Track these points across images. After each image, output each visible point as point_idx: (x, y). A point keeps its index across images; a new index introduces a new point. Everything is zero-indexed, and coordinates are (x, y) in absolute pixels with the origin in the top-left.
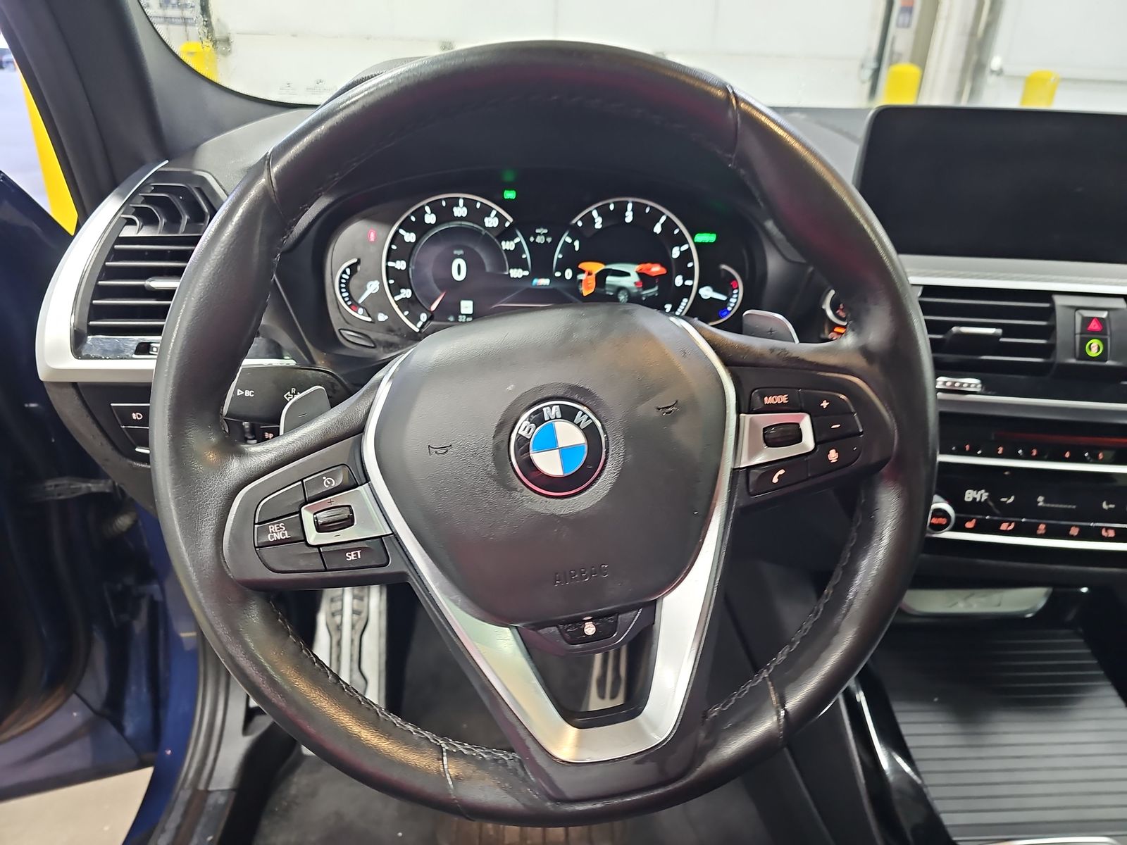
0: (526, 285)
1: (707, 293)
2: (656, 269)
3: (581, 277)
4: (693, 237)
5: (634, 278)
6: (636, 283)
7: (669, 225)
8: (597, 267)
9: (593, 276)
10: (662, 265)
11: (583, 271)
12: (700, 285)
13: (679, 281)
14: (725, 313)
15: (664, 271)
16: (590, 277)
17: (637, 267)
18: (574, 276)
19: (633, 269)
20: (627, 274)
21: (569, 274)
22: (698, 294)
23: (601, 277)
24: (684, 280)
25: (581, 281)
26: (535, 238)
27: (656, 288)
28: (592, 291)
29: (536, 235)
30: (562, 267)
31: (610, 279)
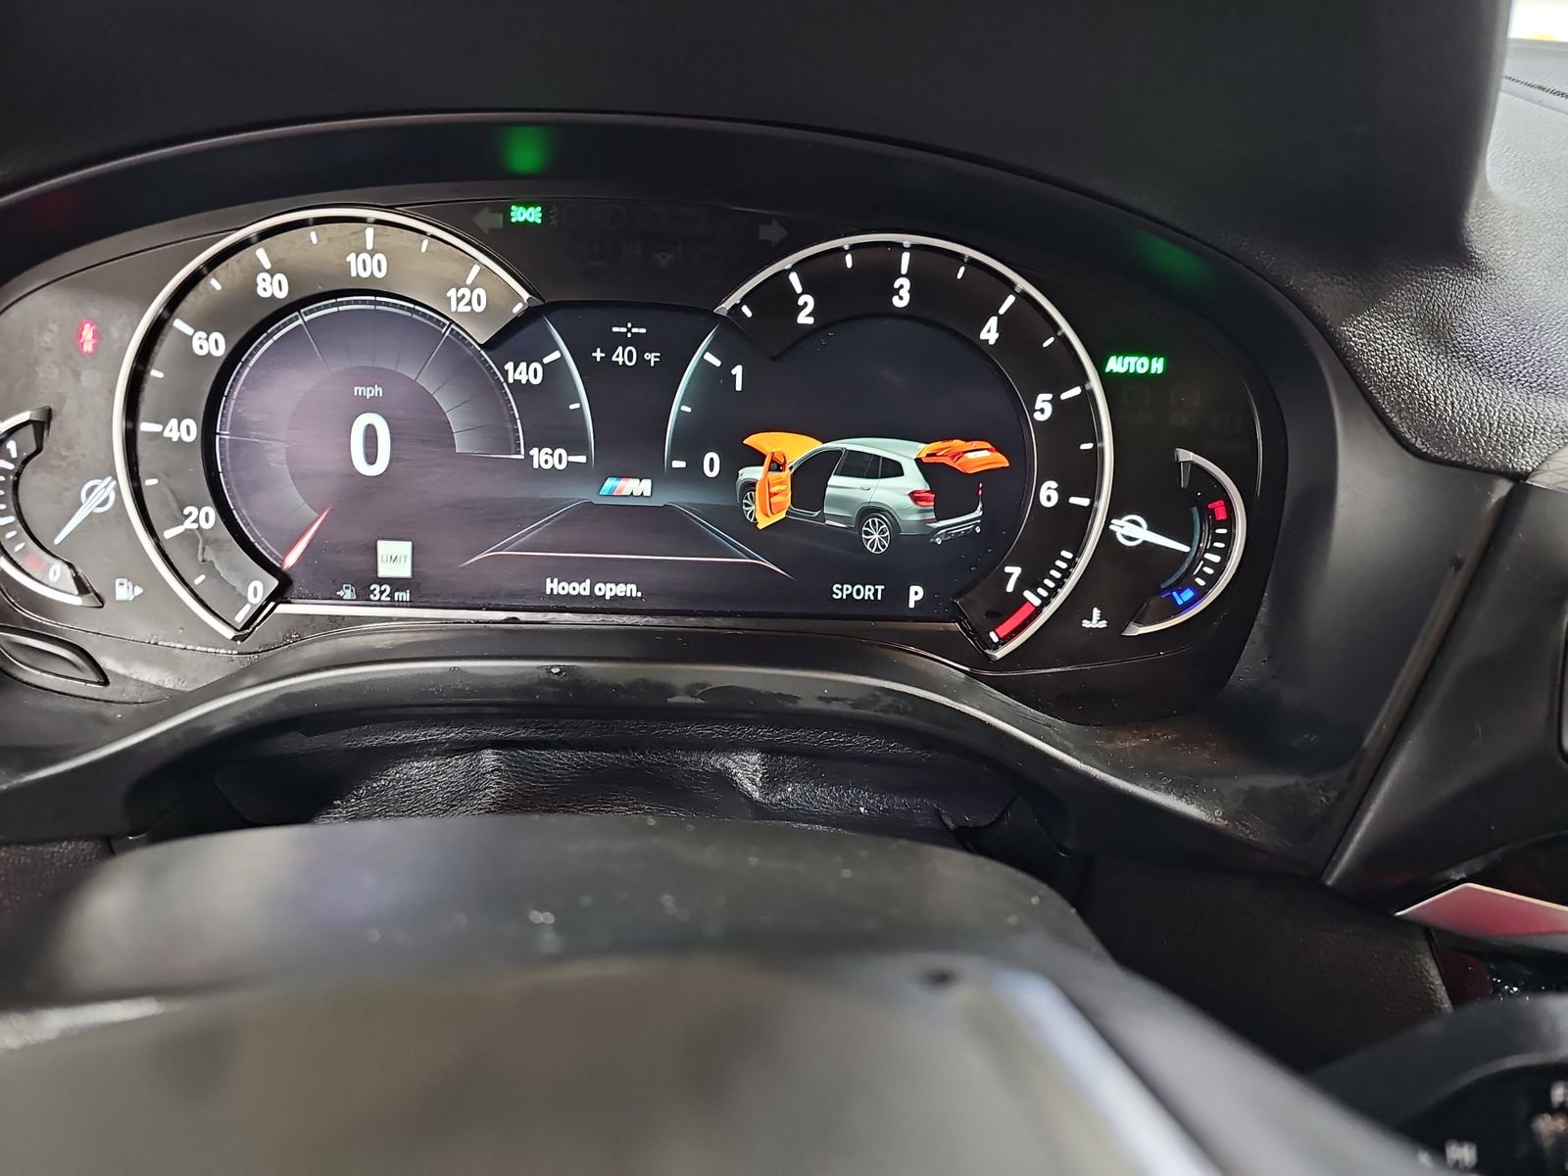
0: (581, 494)
1: (1133, 531)
2: (980, 457)
3: (748, 473)
4: (1100, 364)
5: (913, 480)
6: (915, 496)
7: (1024, 324)
8: (797, 448)
9: (787, 474)
10: (998, 448)
11: (756, 458)
12: (1114, 512)
13: (1049, 494)
14: (1188, 595)
15: (1002, 461)
16: (774, 475)
17: (922, 449)
18: (730, 470)
19: (905, 452)
20: (894, 469)
21: (712, 464)
22: (1107, 535)
23: (810, 479)
24: (1064, 493)
25: (751, 485)
26: (609, 352)
27: (978, 513)
28: (782, 515)
29: (611, 344)
30: (691, 445)
31: (840, 485)
